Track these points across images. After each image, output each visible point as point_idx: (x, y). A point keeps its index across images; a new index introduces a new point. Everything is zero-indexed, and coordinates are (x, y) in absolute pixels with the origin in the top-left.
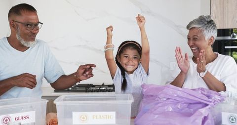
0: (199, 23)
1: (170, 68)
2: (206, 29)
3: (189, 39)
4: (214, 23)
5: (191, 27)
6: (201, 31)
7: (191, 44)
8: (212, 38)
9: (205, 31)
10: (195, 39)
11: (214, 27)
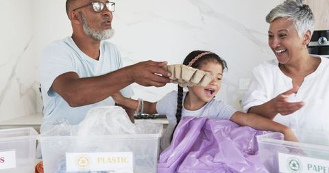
0: (287, 11)
1: (238, 87)
2: (299, 18)
3: (271, 37)
4: (310, 10)
5: (274, 18)
6: (291, 23)
7: (275, 45)
8: (308, 34)
9: (298, 22)
10: (281, 36)
11: (311, 16)
